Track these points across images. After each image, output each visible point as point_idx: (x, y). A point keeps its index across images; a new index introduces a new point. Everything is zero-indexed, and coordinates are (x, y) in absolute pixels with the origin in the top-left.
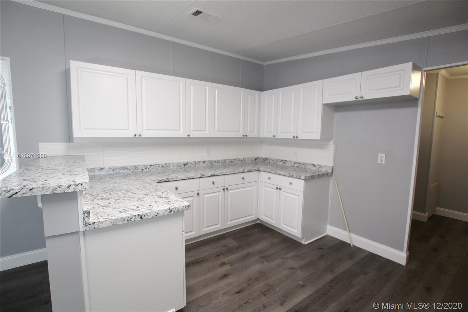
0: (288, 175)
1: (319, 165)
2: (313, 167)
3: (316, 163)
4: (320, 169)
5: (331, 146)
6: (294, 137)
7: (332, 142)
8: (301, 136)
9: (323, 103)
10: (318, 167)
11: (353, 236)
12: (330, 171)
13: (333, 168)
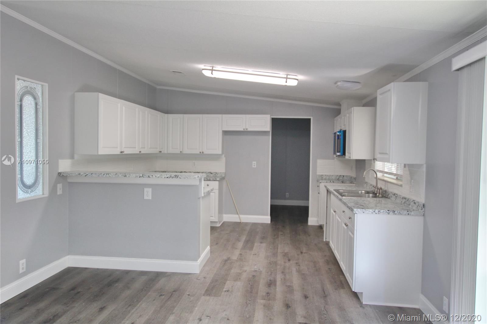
0: (206, 179)
1: (215, 172)
2: (211, 174)
3: (212, 171)
4: (216, 175)
5: (223, 159)
6: (200, 153)
7: (223, 156)
8: (206, 152)
9: (223, 130)
10: (214, 174)
11: (242, 216)
12: (223, 176)
13: (225, 173)
